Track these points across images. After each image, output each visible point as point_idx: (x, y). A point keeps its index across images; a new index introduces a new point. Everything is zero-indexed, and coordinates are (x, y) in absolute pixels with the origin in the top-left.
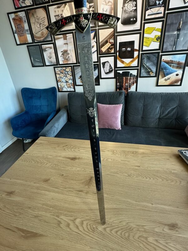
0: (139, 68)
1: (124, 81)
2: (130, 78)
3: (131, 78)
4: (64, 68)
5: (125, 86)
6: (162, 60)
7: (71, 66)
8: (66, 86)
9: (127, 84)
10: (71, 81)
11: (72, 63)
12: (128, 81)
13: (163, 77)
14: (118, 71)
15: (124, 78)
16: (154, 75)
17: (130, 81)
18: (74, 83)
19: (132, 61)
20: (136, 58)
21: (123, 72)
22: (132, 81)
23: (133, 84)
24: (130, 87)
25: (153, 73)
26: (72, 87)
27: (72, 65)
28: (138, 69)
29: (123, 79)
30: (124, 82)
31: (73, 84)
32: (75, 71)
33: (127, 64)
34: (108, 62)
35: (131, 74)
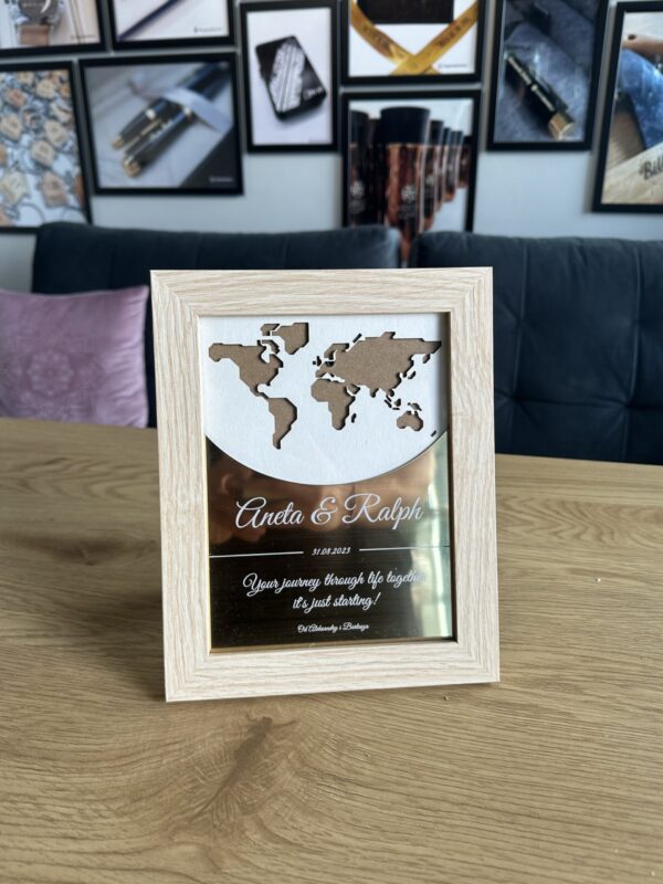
0: (484, 86)
1: (395, 168)
2: (430, 155)
3: (438, 148)
4: (27, 78)
5: (401, 202)
6: (625, 38)
7: (67, 66)
8: (36, 198)
9: (408, 193)
10: (66, 165)
11: (75, 42)
12: (420, 172)
13: (630, 153)
14: (355, 106)
15: (394, 149)
16: (578, 137)
17: (429, 171)
18: (83, 175)
19: (442, 43)
20: (465, 21)
21: (385, 112)
22: (439, 169)
23: (451, 190)
24: (429, 213)
25: (569, 120)
26: (72, 200)
27: (74, 58)
28: (475, 96)
29: (386, 154)
30: (394, 180)
31: (78, 183)
32: (94, 97)
33: (413, 60)
34: (292, 41)
35: (436, 125)
